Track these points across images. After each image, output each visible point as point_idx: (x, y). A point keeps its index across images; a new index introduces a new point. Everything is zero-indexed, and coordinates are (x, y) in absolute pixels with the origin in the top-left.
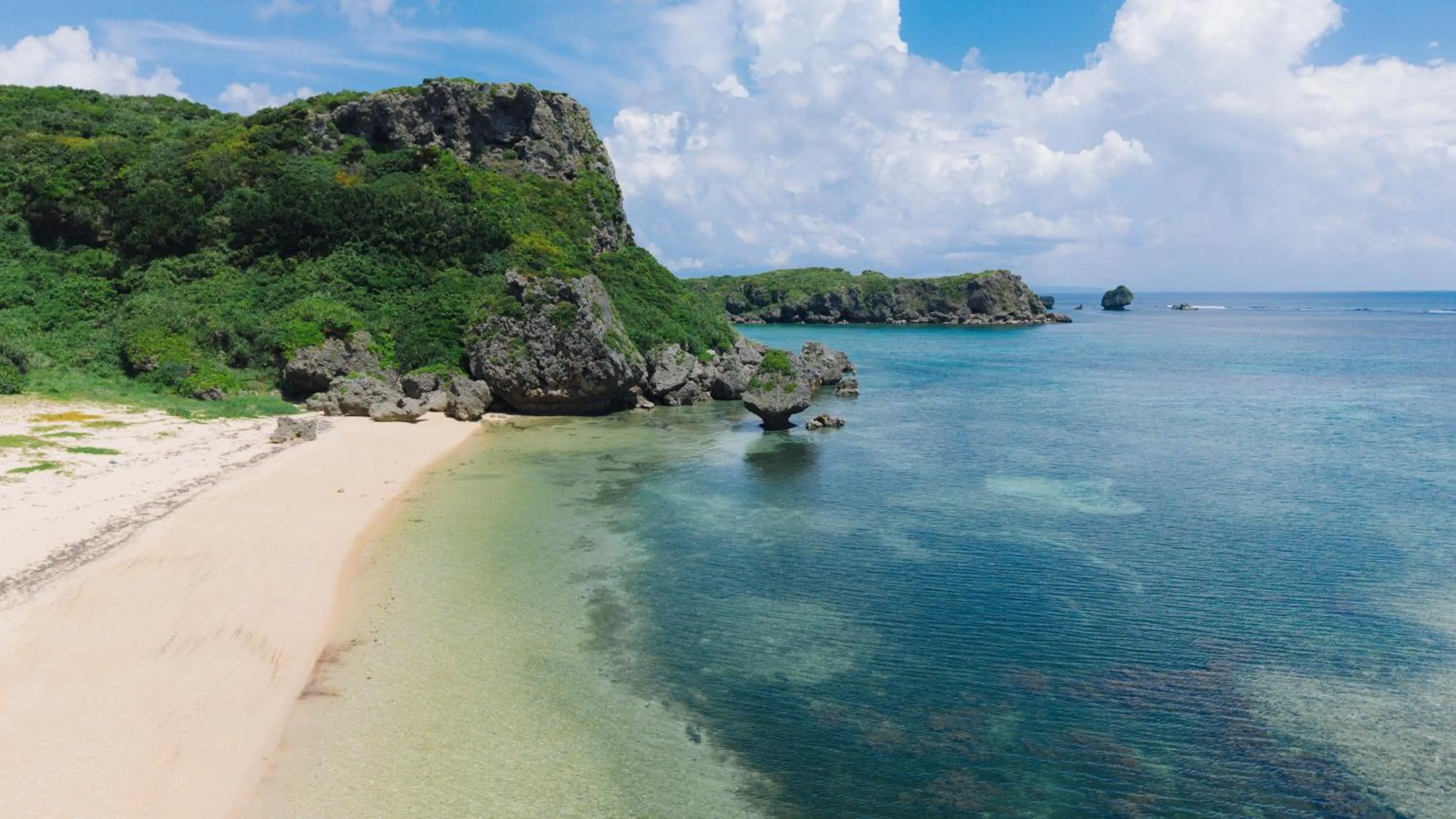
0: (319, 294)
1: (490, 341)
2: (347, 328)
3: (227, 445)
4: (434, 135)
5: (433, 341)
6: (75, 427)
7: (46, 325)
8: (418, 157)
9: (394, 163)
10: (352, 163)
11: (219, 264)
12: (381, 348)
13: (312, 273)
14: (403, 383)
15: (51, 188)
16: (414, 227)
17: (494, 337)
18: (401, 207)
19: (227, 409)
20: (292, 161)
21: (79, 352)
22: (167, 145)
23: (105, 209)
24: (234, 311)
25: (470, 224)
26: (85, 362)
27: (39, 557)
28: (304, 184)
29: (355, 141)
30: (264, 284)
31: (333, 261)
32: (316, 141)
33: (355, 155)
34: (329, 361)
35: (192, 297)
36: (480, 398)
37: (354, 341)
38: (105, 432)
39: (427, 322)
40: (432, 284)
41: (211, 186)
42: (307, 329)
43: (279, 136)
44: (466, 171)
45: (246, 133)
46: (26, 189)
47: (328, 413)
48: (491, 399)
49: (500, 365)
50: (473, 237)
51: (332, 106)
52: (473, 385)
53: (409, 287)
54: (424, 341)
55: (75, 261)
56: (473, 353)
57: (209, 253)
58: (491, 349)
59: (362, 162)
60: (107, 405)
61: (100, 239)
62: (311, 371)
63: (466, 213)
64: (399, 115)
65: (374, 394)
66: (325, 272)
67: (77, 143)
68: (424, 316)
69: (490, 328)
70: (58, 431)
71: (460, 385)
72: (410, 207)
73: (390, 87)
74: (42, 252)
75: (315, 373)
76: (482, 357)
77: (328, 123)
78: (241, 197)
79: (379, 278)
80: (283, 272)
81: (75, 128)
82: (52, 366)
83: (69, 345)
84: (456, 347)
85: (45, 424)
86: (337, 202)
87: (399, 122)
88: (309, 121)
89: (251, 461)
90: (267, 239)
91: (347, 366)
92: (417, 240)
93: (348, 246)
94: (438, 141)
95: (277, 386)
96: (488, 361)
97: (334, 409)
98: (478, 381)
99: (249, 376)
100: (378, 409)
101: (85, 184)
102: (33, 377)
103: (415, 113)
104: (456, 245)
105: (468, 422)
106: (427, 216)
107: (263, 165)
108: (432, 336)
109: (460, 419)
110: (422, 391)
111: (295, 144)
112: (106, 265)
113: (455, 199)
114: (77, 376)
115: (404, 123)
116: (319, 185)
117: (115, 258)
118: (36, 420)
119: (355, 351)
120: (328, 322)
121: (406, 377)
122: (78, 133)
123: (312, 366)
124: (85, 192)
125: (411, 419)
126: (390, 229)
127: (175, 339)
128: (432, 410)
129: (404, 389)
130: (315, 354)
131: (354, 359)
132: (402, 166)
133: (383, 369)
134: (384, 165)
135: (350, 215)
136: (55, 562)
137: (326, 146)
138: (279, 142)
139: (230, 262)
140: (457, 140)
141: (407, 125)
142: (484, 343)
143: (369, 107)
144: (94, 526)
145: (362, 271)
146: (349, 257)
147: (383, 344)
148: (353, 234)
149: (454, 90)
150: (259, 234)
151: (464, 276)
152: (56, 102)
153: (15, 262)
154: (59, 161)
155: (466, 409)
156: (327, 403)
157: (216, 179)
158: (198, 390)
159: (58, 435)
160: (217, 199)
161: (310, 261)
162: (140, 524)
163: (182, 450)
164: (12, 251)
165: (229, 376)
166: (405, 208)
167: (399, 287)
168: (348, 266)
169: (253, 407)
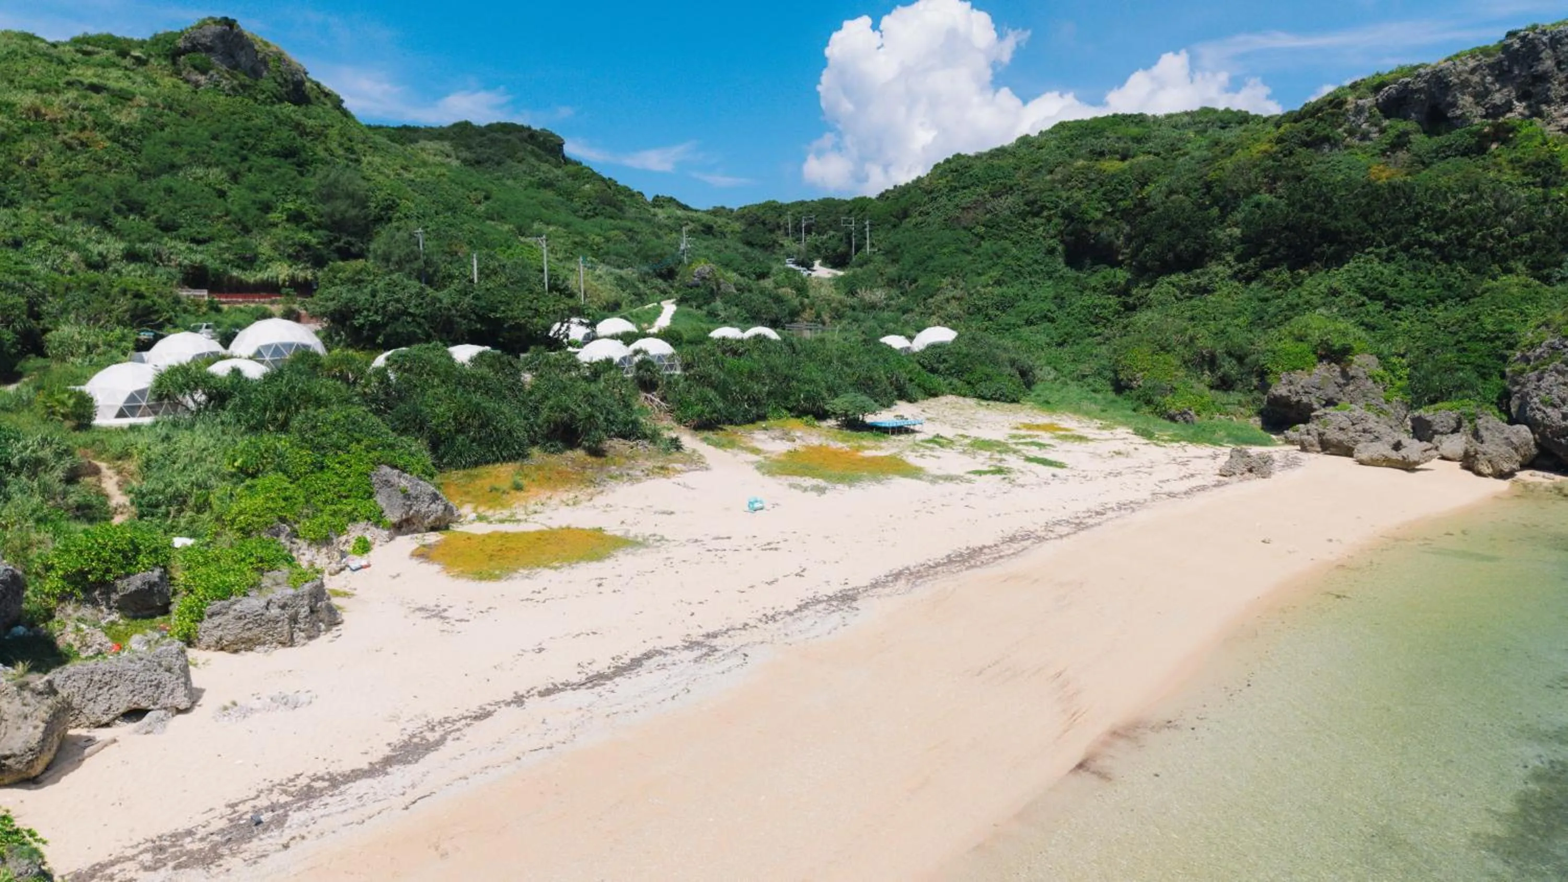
0: (1322, 310)
1: (1543, 372)
2: (1347, 350)
3: (1173, 471)
4: (1515, 102)
5: (1462, 370)
6: (1045, 437)
7: (1060, 341)
8: (1486, 135)
9: (1450, 146)
10: (1394, 152)
11: (1222, 279)
12: (1388, 376)
13: (1322, 287)
14: (1413, 420)
15: (1085, 212)
16: (1461, 224)
17: (1551, 367)
18: (1447, 200)
19: (1195, 434)
20: (1321, 159)
21: (1081, 367)
22: (1192, 158)
23: (1127, 229)
24: (1229, 329)
25: (1549, 215)
26: (1084, 376)
27: (940, 554)
28: (1327, 185)
29: (1402, 125)
30: (1266, 300)
31: (1348, 271)
32: (1351, 133)
33: (1400, 142)
34: (1319, 389)
35: (1188, 314)
36: (1516, 450)
37: (1354, 366)
38: (1068, 445)
39: (1460, 346)
40: (1476, 296)
41: (1229, 195)
42: (1298, 350)
43: (1309, 132)
44: (1556, 145)
45: (1275, 133)
46: (1066, 215)
47: (1304, 449)
48: (1534, 451)
49: (1554, 406)
50: (1551, 233)
51: (1377, 89)
52: (1507, 431)
53: (1442, 300)
54: (1451, 370)
55: (1093, 281)
56: (1517, 388)
57: (1215, 267)
58: (1543, 384)
59: (1408, 150)
60: (1086, 420)
61: (1120, 258)
62: (1294, 399)
63: (1546, 200)
64: (1465, 84)
65: (1365, 431)
66: (1335, 285)
67: (1111, 165)
68: (1456, 338)
69: (1546, 355)
70: (1029, 440)
71: (1487, 429)
72: (1460, 200)
73: (1455, 53)
74: (1071, 273)
75: (1299, 402)
76: (1528, 394)
77: (1370, 108)
78: (1258, 205)
79: (1402, 290)
80: (1289, 286)
81: (1117, 152)
82: (1055, 379)
83: (1074, 360)
84: (1496, 379)
85: (1023, 432)
86: (1364, 201)
87: (1464, 94)
88: (1347, 110)
89: (1185, 493)
90: (1276, 250)
91: (1341, 395)
92: (1463, 242)
93: (1369, 253)
94: (1521, 110)
95: (1260, 413)
96: (1536, 400)
97: (1312, 445)
98: (1518, 426)
99: (1231, 400)
100: (1366, 450)
101: (1113, 206)
102: (1038, 388)
103: (1489, 79)
104: (1522, 244)
105: (1491, 479)
106: (1482, 209)
107: (1287, 167)
108: (1464, 363)
109: (1479, 474)
110: (1436, 432)
111: (1326, 139)
112: (1118, 283)
113: (1533, 184)
114: (1074, 389)
115: (1471, 94)
116: (1348, 184)
117: (1129, 275)
118: (1017, 428)
119: (1353, 377)
120: (1324, 344)
121: (1416, 414)
122: (1118, 156)
123: (1297, 393)
124: (1112, 213)
125: (1409, 466)
126: (1426, 230)
127: (1163, 357)
128: (1443, 458)
129: (1413, 428)
130: (1302, 379)
131: (1351, 388)
132: (1461, 149)
133: (1387, 402)
134: (1436, 152)
135: (1378, 216)
136: (950, 560)
137: (1365, 137)
138: (1308, 139)
139: (1234, 276)
140: (1549, 106)
141: (1475, 96)
142: (1533, 375)
143: (1425, 82)
144: (1000, 534)
145: (1381, 283)
146: (1369, 266)
147: (1393, 371)
148: (1378, 238)
149: (1551, 39)
150: (1266, 244)
151: (1527, 286)
152: (1104, 130)
153: (1050, 283)
154: (1095, 186)
155: (1490, 461)
156: (1306, 437)
157: (1235, 188)
158: (1172, 411)
159: (1026, 444)
160: (1233, 209)
161: (1323, 273)
162: (1041, 539)
163: (1124, 472)
164: (1048, 273)
165: (1206, 399)
166: (1452, 202)
167: (1428, 302)
168: (1364, 277)
169: (1222, 433)
